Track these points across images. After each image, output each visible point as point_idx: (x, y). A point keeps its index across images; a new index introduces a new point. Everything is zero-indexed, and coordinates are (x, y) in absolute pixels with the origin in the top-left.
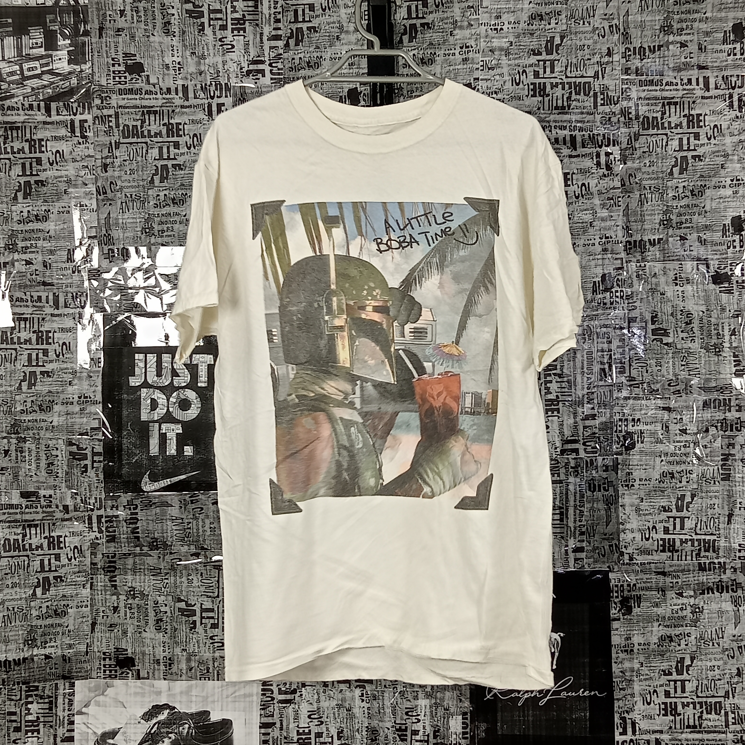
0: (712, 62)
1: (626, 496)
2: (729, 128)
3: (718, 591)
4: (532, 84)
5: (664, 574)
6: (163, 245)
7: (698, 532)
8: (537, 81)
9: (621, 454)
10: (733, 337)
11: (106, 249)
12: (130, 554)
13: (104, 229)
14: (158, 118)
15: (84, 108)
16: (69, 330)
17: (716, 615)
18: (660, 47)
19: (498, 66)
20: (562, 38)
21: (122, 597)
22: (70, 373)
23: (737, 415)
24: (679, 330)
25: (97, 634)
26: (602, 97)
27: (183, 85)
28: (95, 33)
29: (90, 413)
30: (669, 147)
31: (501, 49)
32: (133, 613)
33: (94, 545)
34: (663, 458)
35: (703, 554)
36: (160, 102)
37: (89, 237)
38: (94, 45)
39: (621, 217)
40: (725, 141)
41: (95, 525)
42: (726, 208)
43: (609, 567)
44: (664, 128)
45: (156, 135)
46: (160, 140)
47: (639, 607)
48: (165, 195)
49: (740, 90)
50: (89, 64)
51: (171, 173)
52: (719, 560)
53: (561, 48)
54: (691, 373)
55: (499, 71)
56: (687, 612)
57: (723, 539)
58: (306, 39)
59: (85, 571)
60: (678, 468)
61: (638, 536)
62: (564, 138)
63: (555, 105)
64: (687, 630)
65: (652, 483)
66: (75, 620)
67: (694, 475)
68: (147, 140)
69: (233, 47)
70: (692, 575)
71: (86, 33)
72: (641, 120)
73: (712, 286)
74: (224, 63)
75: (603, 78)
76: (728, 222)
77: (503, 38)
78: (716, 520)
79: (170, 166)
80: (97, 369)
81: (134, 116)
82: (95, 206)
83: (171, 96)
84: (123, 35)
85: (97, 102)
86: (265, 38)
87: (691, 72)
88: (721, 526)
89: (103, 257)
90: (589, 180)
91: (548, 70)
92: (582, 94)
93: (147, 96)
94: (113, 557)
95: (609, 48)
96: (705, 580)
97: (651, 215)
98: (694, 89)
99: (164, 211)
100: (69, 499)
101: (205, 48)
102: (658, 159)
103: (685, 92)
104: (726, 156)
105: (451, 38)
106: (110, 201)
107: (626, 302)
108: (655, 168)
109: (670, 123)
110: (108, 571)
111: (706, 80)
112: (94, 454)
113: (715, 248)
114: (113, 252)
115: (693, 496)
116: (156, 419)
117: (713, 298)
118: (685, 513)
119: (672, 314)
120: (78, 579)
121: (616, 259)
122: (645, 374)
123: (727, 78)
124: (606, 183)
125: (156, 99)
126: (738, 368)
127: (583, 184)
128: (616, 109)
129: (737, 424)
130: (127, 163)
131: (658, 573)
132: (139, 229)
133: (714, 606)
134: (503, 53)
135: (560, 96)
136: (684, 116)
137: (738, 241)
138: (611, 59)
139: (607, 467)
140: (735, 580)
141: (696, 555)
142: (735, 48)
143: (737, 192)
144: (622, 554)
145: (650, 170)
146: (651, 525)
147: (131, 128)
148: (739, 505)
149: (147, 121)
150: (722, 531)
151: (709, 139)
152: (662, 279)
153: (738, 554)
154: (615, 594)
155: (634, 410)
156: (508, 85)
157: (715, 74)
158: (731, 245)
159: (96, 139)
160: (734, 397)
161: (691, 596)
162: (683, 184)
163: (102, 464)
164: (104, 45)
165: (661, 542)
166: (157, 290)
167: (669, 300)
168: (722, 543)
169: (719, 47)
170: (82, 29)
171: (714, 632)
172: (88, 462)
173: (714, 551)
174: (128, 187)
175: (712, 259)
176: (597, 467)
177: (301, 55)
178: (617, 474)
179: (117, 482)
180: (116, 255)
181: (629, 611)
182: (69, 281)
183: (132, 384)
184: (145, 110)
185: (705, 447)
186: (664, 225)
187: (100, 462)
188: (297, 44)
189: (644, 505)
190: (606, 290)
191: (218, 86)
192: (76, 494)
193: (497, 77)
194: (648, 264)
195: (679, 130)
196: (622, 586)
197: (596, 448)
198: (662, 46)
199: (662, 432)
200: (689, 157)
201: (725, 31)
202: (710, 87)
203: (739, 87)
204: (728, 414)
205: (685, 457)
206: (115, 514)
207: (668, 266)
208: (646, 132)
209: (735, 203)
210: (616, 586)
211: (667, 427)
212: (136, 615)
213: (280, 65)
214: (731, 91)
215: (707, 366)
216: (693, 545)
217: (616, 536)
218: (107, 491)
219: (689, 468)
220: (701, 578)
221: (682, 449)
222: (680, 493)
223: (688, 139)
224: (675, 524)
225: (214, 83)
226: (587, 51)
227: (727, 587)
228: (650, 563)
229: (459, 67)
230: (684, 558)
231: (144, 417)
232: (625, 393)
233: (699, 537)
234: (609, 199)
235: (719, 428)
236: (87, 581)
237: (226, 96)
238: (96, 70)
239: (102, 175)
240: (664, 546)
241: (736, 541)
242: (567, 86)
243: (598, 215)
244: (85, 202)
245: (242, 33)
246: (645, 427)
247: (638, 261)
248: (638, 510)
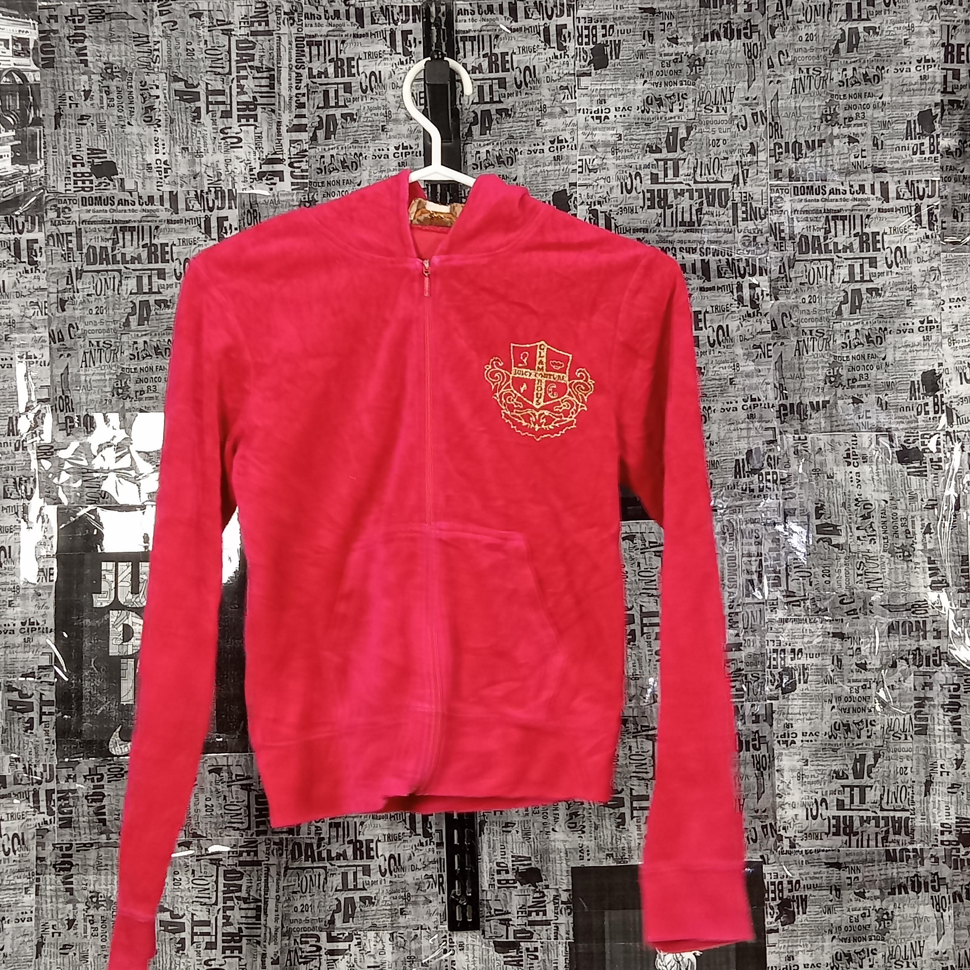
0: (892, 163)
1: (784, 757)
2: (916, 251)
3: (913, 890)
4: (648, 191)
5: (838, 866)
6: (141, 411)
7: (885, 806)
8: (656, 187)
9: (777, 699)
10: (927, 536)
11: (62, 416)
12: (92, 844)
13: (59, 389)
14: (135, 237)
15: (33, 223)
16: (10, 530)
17: (911, 924)
18: (821, 142)
19: (603, 166)
20: (689, 129)
21: (81, 906)
22: (10, 589)
23: (935, 643)
24: (854, 526)
25: (45, 960)
26: (744, 209)
27: (171, 192)
28: (49, 122)
29: (38, 645)
30: (836, 277)
31: (606, 144)
32: (96, 929)
33: (41, 832)
34: (834, 704)
35: (891, 837)
36: (139, 216)
37: (40, 401)
38: (48, 138)
39: (772, 372)
40: (911, 270)
41: (43, 804)
42: (914, 359)
43: (762, 857)
44: (828, 251)
45: (133, 260)
46: (139, 266)
47: (804, 913)
48: (145, 342)
49: (931, 201)
50: (41, 164)
51: (153, 312)
52: (914, 846)
53: (687, 143)
54: (871, 585)
55: (603, 174)
56: (872, 920)
57: (919, 817)
58: (339, 130)
59: (28, 869)
60: (856, 718)
61: (802, 813)
62: (694, 265)
63: (680, 219)
64: (872, 945)
65: (820, 738)
66: (13, 939)
67: (878, 727)
68: (121, 267)
69: (240, 140)
70: (876, 868)
71: (38, 122)
72: (797, 240)
73: (897, 466)
74: (228, 162)
75: (745, 183)
76: (917, 378)
77: (609, 129)
78: (909, 790)
79: (152, 302)
80: (48, 583)
81: (103, 234)
82: (47, 358)
83: (154, 208)
84: (89, 124)
85: (52, 215)
86: (284, 129)
87: (864, 176)
88: (916, 798)
89: (58, 428)
90: (728, 322)
91: (670, 172)
92: (717, 204)
93: (120, 207)
94: (68, 849)
95: (752, 144)
96: (895, 875)
97: (814, 369)
98: (868, 199)
99: (143, 364)
100: (7, 767)
101: (202, 142)
102: (821, 293)
103: (856, 203)
104: (913, 289)
105: (538, 130)
106: (68, 351)
107: (781, 488)
108: (817, 306)
109: (836, 244)
110: (61, 869)
111: (884, 187)
112: (43, 703)
113: (900, 414)
114: (72, 421)
115: (877, 757)
116: (130, 653)
117: (898, 482)
118: (866, 781)
119: (844, 505)
120: (19, 881)
121: (767, 429)
122: (808, 587)
123: (912, 184)
124: (752, 325)
125: (134, 211)
126: (935, 578)
127: (720, 327)
128: (764, 225)
129: (935, 655)
130: (92, 299)
131: (830, 865)
132: (108, 389)
133: (909, 911)
134: (609, 149)
135: (687, 208)
136: (855, 235)
137: (931, 404)
138: (755, 159)
139: (757, 716)
140: (936, 874)
141: (883, 839)
142: (922, 144)
143: (928, 338)
144: (780, 838)
145: (811, 307)
146: (819, 798)
147: (98, 250)
148: (939, 769)
149: (121, 241)
150: (917, 806)
151: (890, 267)
152: (830, 457)
153: (940, 838)
154: (772, 895)
155: (794, 637)
156: (617, 192)
157: (896, 179)
158: (922, 410)
159: (50, 265)
160: (931, 619)
161: (876, 898)
162: (856, 327)
163: (54, 718)
164: (62, 138)
165: (833, 822)
166: (133, 473)
167: (839, 485)
168: (918, 822)
169: (901, 143)
170: (32, 116)
171: (909, 948)
172: (34, 714)
173: (907, 834)
174: (93, 332)
175: (897, 430)
176: (744, 716)
177: (333, 152)
178: (771, 725)
179: (74, 742)
180: (76, 425)
181: (791, 918)
182: (10, 461)
183: (97, 604)
184: (118, 226)
185: (892, 687)
186: (831, 382)
187: (50, 714)
188: (327, 138)
189: (809, 770)
190: (754, 471)
191: (219, 193)
192: (17, 760)
193: (601, 182)
194: (809, 436)
195: (849, 254)
196: (781, 883)
197: (742, 690)
198: (824, 141)
199: (833, 667)
200: (864, 291)
201: (909, 122)
202: (890, 196)
203: (929, 197)
204: (922, 642)
205: (864, 703)
206: (73, 788)
207: (837, 439)
208: (804, 257)
209: (926, 353)
210: (773, 884)
211: (839, 660)
212: (100, 931)
213: (304, 166)
214: (918, 201)
215: (893, 575)
216: (877, 826)
217: (771, 813)
218: (61, 755)
219: (870, 718)
220: (889, 872)
221: (861, 690)
222: (858, 753)
223: (862, 266)
224: (852, 796)
225: (213, 190)
226: (722, 147)
227: (926, 884)
228: (819, 851)
229: (549, 168)
230: (865, 843)
231: (113, 651)
232: (780, 614)
233: (885, 814)
234: (756, 347)
235: (911, 661)
236: (31, 883)
237: (230, 208)
238: (50, 171)
239: (58, 315)
240: (837, 826)
241: (937, 819)
242: (696, 195)
243: (741, 369)
244: (33, 352)
245: (252, 121)
246: (810, 661)
247: (796, 432)
248: (801, 776)
